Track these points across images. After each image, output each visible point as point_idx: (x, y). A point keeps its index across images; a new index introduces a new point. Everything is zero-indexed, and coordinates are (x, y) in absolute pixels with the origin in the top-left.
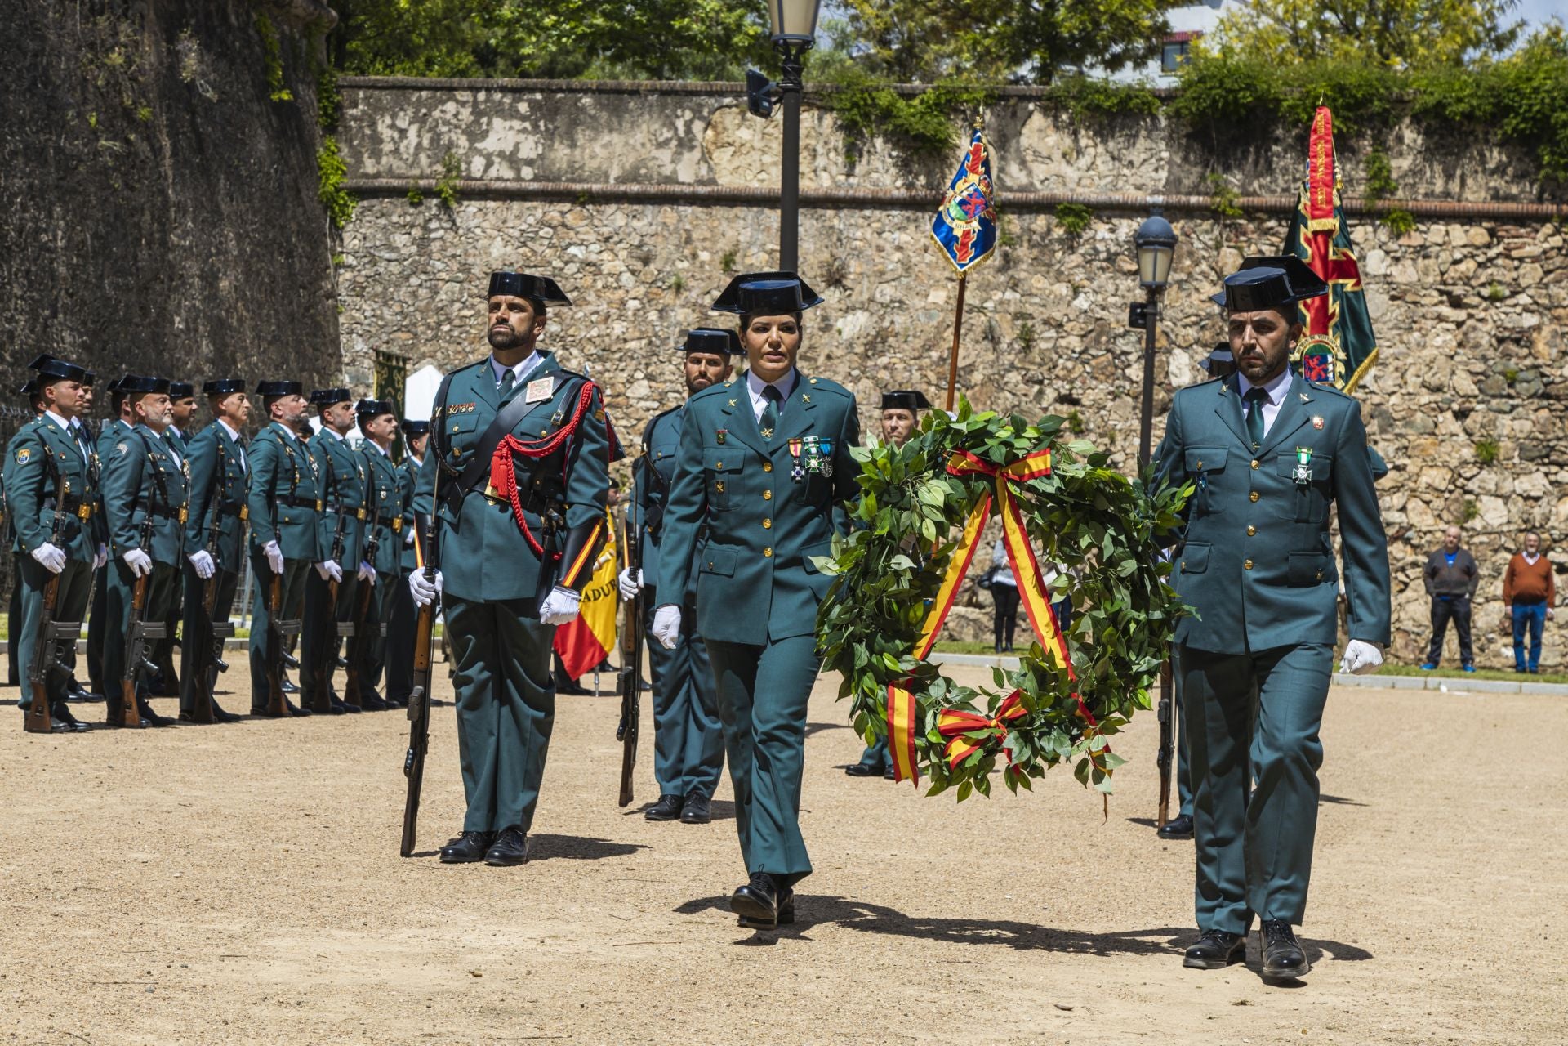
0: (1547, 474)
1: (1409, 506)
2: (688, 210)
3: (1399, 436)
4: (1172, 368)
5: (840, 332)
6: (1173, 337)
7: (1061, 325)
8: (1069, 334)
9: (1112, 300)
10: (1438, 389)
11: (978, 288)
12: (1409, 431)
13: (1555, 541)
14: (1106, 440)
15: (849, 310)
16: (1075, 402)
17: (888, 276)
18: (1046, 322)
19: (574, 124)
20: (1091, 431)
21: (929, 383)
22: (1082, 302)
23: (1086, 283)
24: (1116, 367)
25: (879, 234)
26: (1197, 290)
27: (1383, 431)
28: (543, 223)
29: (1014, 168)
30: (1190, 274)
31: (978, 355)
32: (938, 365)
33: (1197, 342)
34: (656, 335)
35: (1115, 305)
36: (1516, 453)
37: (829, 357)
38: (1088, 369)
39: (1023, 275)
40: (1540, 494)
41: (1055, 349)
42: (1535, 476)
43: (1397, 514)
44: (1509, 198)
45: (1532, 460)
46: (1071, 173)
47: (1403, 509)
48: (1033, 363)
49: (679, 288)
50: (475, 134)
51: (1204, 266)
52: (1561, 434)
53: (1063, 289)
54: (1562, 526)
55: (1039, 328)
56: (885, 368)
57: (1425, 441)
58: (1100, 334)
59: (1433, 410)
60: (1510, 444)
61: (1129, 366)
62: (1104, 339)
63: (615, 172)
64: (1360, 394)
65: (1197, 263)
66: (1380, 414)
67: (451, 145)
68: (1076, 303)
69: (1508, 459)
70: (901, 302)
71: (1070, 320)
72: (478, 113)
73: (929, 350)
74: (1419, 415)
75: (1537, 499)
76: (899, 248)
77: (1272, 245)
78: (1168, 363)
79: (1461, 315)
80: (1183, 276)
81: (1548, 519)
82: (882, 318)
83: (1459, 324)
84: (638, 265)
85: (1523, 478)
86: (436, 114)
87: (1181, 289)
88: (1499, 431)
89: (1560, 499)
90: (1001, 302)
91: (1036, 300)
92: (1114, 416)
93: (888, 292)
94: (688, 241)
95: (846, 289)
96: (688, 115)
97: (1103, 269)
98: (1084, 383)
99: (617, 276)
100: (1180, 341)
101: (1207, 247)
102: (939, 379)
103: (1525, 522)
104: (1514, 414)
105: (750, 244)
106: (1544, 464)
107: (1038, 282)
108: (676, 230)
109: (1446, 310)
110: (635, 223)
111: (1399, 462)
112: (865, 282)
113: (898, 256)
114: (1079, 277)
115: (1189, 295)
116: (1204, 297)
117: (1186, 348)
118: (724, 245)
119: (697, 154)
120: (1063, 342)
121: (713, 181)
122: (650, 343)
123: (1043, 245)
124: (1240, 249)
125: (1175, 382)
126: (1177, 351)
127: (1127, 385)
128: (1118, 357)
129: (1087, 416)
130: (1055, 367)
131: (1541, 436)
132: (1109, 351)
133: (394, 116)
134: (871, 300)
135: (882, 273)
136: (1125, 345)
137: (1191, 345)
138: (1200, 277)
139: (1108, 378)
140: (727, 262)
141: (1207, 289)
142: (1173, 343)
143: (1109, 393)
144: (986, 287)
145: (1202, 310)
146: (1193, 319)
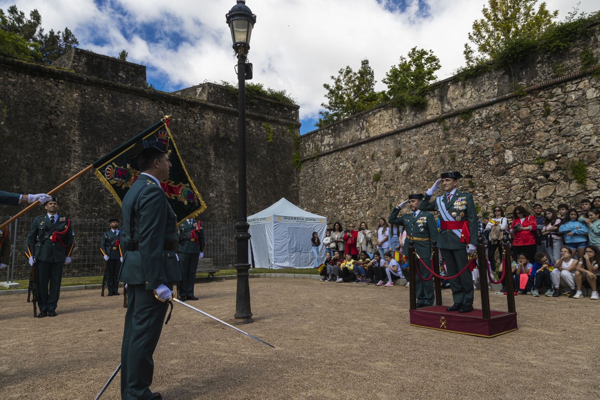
2: (363, 145)
4: (506, 157)
5: (400, 170)
6: (505, 146)
7: (464, 152)
8: (467, 154)
9: (481, 138)
11: (438, 147)
14: (483, 188)
15: (402, 163)
16: (471, 177)
17: (412, 150)
18: (459, 152)
19: (340, 132)
20: (477, 186)
21: (425, 180)
22: (471, 142)
23: (472, 135)
24: (485, 161)
25: (410, 138)
26: (513, 127)
28: (335, 159)
29: (446, 106)
30: (509, 122)
31: (439, 168)
32: (427, 174)
33: (515, 145)
34: (357, 182)
35: (482, 140)
37: (398, 178)
38: (475, 164)
39: (451, 138)
41: (463, 160)
46: (464, 101)
48: (456, 167)
49: (362, 167)
50: (322, 141)
51: (515, 117)
53: (464, 139)
55: (457, 154)
56: (412, 178)
58: (478, 151)
61: (489, 160)
62: (480, 153)
63: (348, 142)
64: (591, 149)
65: (512, 117)
67: (318, 145)
68: (469, 143)
70: (416, 157)
71: (467, 149)
72: (322, 136)
73: (424, 170)
76: (415, 141)
77: (542, 101)
78: (504, 156)
80: (507, 123)
82: (411, 163)
84: (354, 164)
86: (315, 139)
87: (507, 128)
90: (445, 149)
91: (456, 145)
92: (485, 179)
93: (413, 154)
94: (364, 154)
95: (401, 157)
96: (362, 121)
97: (478, 129)
98: (473, 169)
99: (349, 168)
100: (508, 146)
101: (515, 110)
102: (427, 178)
105: (378, 151)
107: (456, 139)
108: (361, 152)
110: (353, 153)
112: (406, 154)
113: (415, 143)
114: (470, 134)
115: (510, 129)
116: (516, 128)
117: (510, 149)
118: (372, 153)
119: (365, 130)
120: (466, 157)
121: (369, 136)
122: (356, 184)
123: (457, 127)
124: (529, 107)
125: (507, 162)
126: (507, 151)
127: (489, 167)
128: (485, 158)
129: (475, 181)
130: (463, 166)
132: (482, 156)
133: (308, 142)
134: (408, 158)
135: (411, 149)
136: (487, 153)
137: (512, 147)
138: (513, 122)
139: (482, 166)
140: (373, 156)
141: (517, 125)
142: (505, 148)
143: (483, 171)
144: (440, 146)
145: (516, 133)
146: (512, 137)
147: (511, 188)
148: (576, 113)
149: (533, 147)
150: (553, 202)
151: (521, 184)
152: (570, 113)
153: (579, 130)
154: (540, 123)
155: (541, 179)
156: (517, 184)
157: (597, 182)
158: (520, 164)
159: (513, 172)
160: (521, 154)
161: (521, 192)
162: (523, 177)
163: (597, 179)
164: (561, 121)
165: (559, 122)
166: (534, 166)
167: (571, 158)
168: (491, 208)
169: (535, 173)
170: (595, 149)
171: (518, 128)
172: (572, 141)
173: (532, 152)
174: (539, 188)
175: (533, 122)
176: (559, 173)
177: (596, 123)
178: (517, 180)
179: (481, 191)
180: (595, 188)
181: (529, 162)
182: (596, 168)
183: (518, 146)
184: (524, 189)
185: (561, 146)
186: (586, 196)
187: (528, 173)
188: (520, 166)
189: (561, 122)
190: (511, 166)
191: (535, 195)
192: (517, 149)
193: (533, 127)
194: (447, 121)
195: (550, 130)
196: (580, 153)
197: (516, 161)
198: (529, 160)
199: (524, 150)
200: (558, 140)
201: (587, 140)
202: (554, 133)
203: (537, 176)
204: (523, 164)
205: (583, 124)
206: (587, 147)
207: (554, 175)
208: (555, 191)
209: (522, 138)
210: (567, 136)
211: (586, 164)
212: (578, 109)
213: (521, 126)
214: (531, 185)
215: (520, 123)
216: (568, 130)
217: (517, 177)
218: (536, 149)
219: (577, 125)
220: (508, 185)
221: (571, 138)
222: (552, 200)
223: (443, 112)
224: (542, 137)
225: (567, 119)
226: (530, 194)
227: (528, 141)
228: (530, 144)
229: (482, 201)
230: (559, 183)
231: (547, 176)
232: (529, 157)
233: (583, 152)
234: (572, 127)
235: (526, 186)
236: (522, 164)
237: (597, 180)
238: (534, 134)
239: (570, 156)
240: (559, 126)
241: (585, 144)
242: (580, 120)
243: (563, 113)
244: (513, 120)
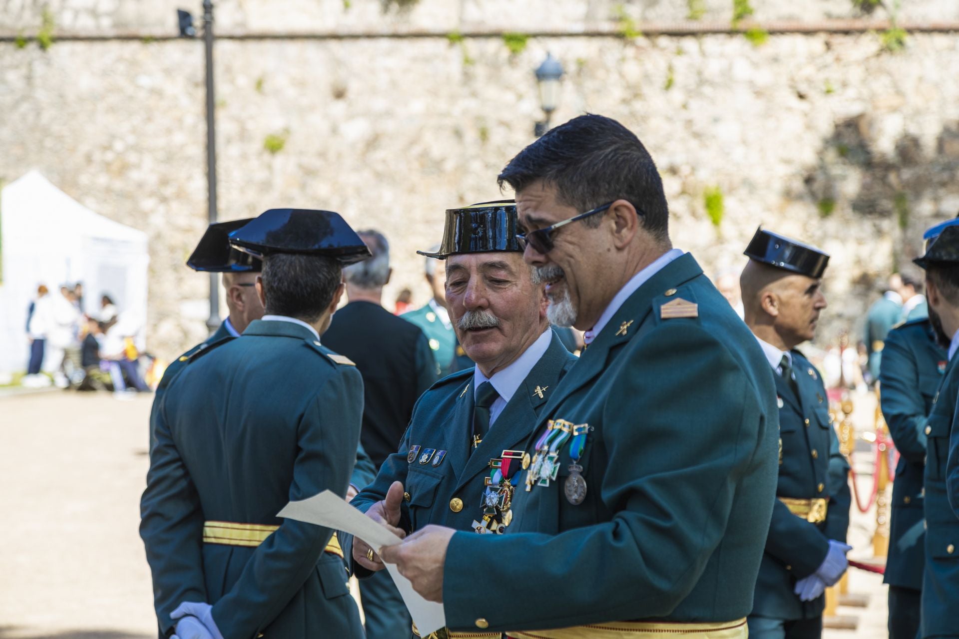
0: (872, 220)
5: (344, 135)
8: (516, 130)
18: (499, 123)
22: (524, 107)
23: (527, 92)
29: (471, 7)
30: (604, 83)
31: (448, 149)
39: (480, 87)
44: (839, 18)
48: (489, 153)
55: (493, 126)
65: (609, 74)
67: (47, 4)
68: (520, 107)
70: (390, 111)
71: (516, 120)
73: (412, 146)
76: (387, 71)
82: (376, 123)
90: (464, 109)
91: (491, 105)
94: (229, 70)
95: (348, 103)
105: (276, 71)
107: (492, 92)
109: (795, 102)
110: (188, 58)
112: (364, 97)
113: (386, 76)
114: (522, 87)
118: (256, 72)
120: (512, 136)
121: (246, 25)
134: (368, 110)
135: (375, 90)
140: (259, 85)
144: (453, 98)
194: (470, 44)
205: (725, 121)
211: (726, 192)
223: (462, 20)
242: (721, 112)
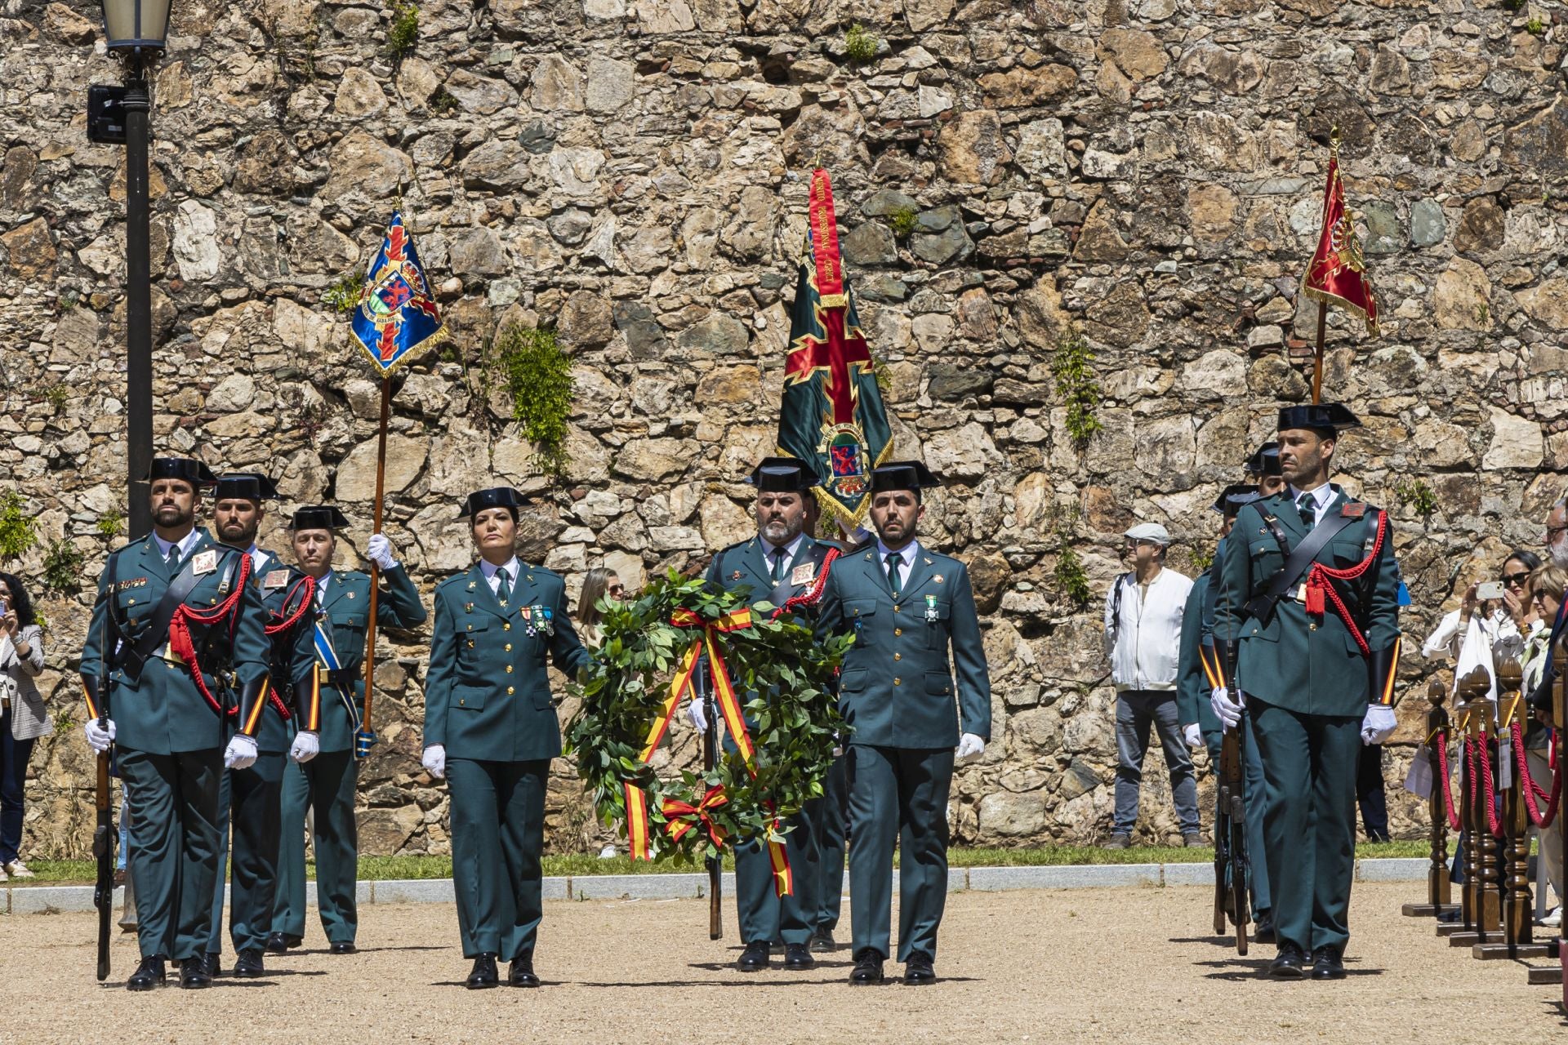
0: (989, 427)
1: (706, 513)
3: (672, 361)
4: (180, 242)
6: (177, 173)
9: (40, 100)
10: (752, 258)
12: (698, 352)
13: (1016, 568)
14: (47, 408)
24: (58, 246)
26: (223, 68)
27: (640, 354)
33: (231, 182)
36: (924, 386)
40: (979, 469)
42: (964, 431)
43: (682, 531)
45: (957, 398)
47: (694, 519)
51: (236, 18)
52: (1014, 341)
54: (1029, 535)
57: (732, 371)
59: (744, 302)
60: (909, 368)
61: (87, 242)
62: (28, 186)
64: (587, 278)
66: (633, 318)
69: (908, 400)
74: (715, 314)
75: (973, 481)
78: (171, 232)
79: (790, 96)
81: (1000, 522)
83: (788, 117)
85: (940, 438)
87: (188, 69)
88: (883, 341)
89: (1020, 479)
92: (60, 354)
100: (194, 182)
103: (950, 531)
104: (914, 300)
106: (983, 406)
109: (757, 88)
111: (677, 420)
115: (207, 83)
116: (239, 84)
117: (206, 198)
125: (187, 271)
126: (189, 205)
127: (85, 284)
128: (60, 224)
131: (972, 347)
132: (40, 211)
136: (75, 197)
137: (218, 190)
138: (228, 42)
139: (41, 268)
141: (250, 68)
142: (180, 187)
143: (46, 305)
145: (238, 112)
146: (220, 132)
147: (209, 426)
148: (538, 78)
149: (327, 215)
150: (412, 524)
151: (261, 412)
152: (508, 69)
153: (543, 171)
154: (364, 86)
155: (362, 400)
156: (241, 409)
157: (607, 445)
158: (260, 297)
159: (222, 337)
160: (265, 243)
161: (263, 455)
162: (272, 371)
163: (609, 430)
164: (469, 99)
165: (455, 104)
166: (330, 317)
167: (506, 307)
168: (93, 529)
169: (333, 358)
170: (606, 280)
171: (255, 88)
172: (510, 221)
173: (319, 241)
174: (349, 447)
175: (331, 71)
176: (447, 378)
177: (618, 150)
178: (238, 387)
179: (39, 425)
180: (601, 474)
181: (304, 294)
182: (608, 375)
183: (248, 190)
184: (280, 442)
185: (464, 237)
186: (562, 511)
187: (300, 352)
188: (259, 305)
189: (465, 104)
190: (211, 301)
191: (332, 478)
192: (241, 208)
193: (331, 97)
195: (414, 138)
196: (541, 288)
197: (240, 277)
198: (307, 280)
199: (279, 220)
200: (446, 201)
201: (576, 228)
202: (432, 160)
203: (342, 376)
204: (271, 301)
205: (562, 145)
206: (574, 261)
207: (426, 384)
208: (425, 467)
209: (272, 148)
210: (489, 187)
211: (568, 350)
212: (545, 59)
213: (269, 79)
214: (309, 421)
215: (261, 56)
216: (498, 158)
217: (240, 370)
218: (342, 229)
219: (538, 140)
220: (194, 409)
221: (506, 203)
222: (412, 515)
224: (374, 165)
225: (496, 98)
226: (309, 477)
227: (302, 175)
228: (309, 190)
229: (44, 485)
230: (444, 429)
231: (391, 386)
232: (306, 265)
233: (556, 285)
234: (517, 145)
235: (286, 424)
236: (267, 296)
237: (605, 436)
238: (335, 140)
239: (500, 293)
240: (454, 125)
241: (566, 245)
242: (550, 118)
243: (477, 60)
244: (226, 35)
